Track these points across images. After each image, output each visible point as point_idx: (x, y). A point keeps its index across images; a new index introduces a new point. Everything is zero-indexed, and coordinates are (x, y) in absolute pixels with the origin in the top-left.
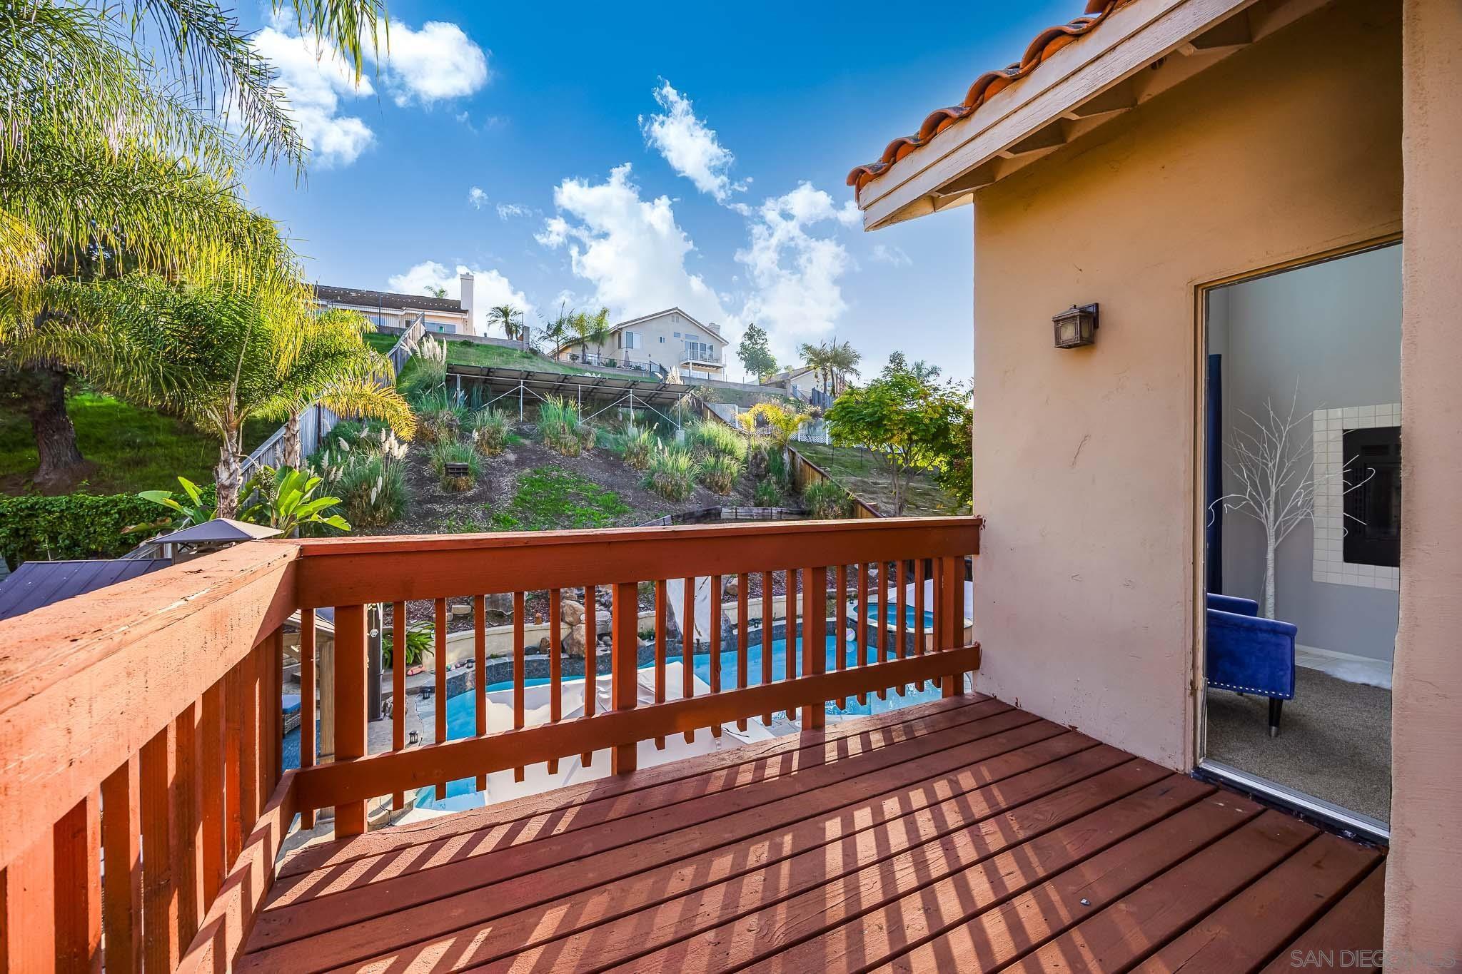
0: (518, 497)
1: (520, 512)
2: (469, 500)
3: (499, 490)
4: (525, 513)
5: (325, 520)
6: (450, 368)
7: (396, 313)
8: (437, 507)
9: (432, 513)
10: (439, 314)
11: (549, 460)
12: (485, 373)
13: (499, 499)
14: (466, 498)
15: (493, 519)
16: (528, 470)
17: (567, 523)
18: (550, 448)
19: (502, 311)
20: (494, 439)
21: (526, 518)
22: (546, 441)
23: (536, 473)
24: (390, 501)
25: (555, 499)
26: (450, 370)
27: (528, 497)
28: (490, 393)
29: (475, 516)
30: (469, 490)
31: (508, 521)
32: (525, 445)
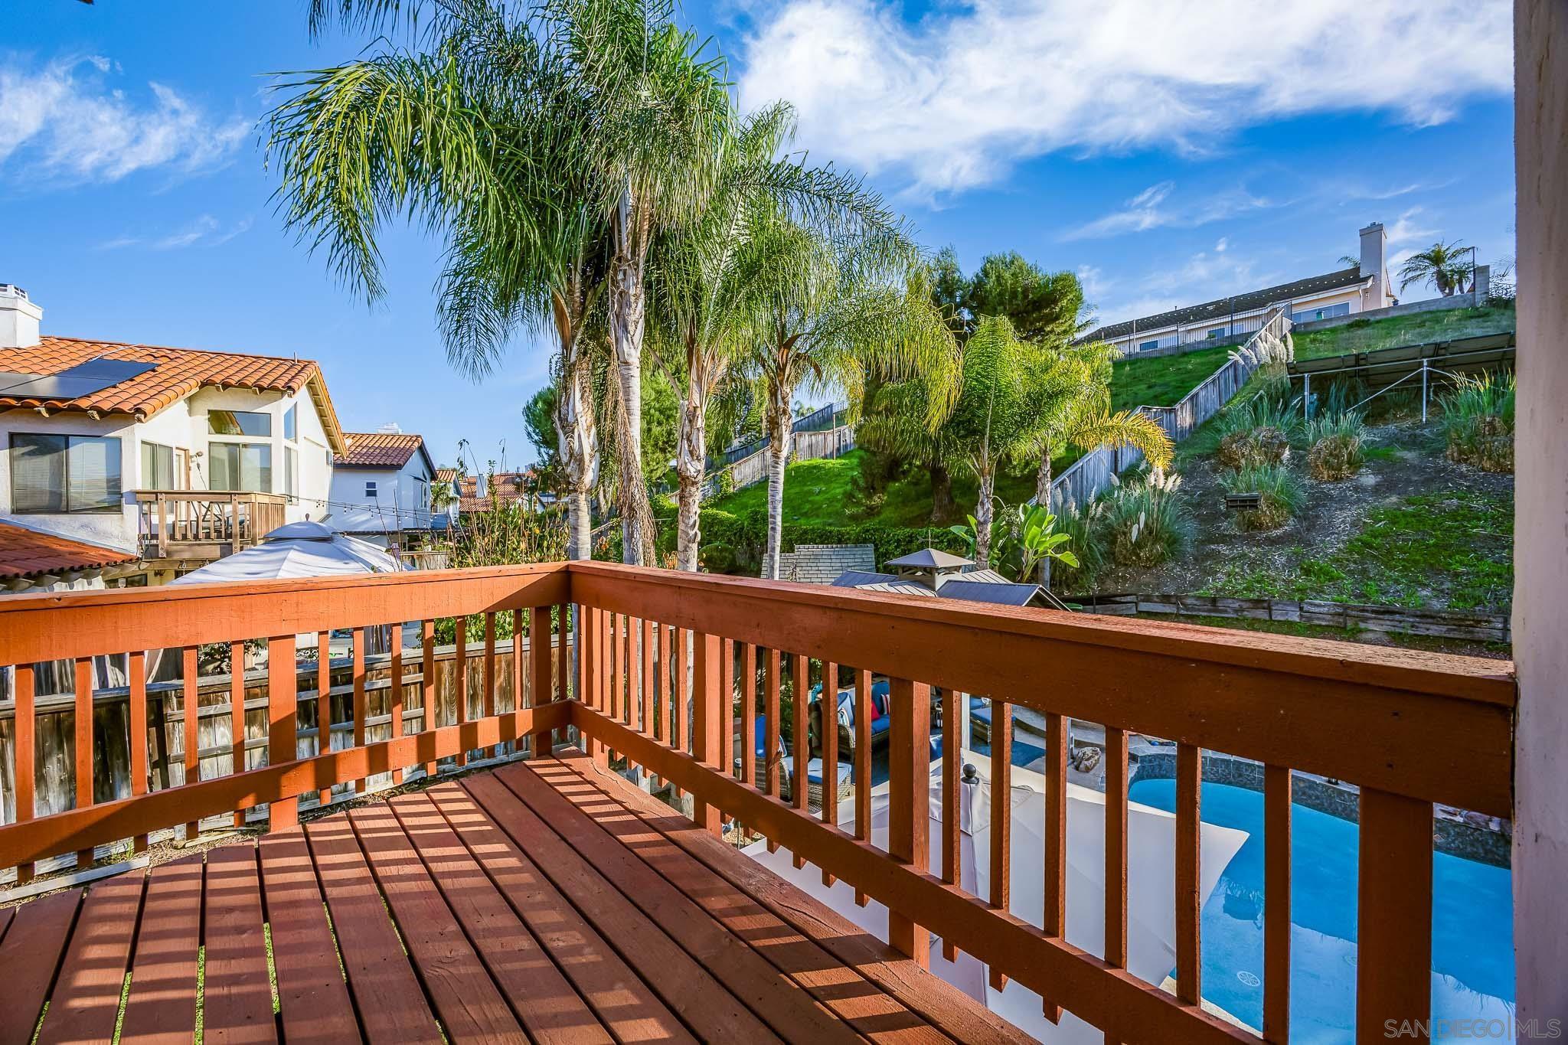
0: (1358, 540)
1: (1355, 562)
2: (1273, 542)
3: (1328, 529)
4: (1362, 564)
5: (1058, 556)
6: (1291, 368)
7: (1257, 313)
8: (1223, 549)
9: (1215, 556)
10: (1321, 296)
11: (1447, 481)
12: (1353, 363)
13: (1323, 541)
14: (1267, 538)
15: (1301, 569)
16: (1394, 499)
17: (1447, 585)
18: (1459, 462)
19: (1428, 258)
20: (1337, 457)
21: (1365, 571)
22: (1452, 450)
23: (1409, 503)
24: (1157, 539)
25: (1435, 545)
26: (1292, 371)
27: (1378, 541)
28: (1361, 390)
29: (1273, 563)
30: (1276, 528)
31: (1326, 573)
32: (1405, 460)
